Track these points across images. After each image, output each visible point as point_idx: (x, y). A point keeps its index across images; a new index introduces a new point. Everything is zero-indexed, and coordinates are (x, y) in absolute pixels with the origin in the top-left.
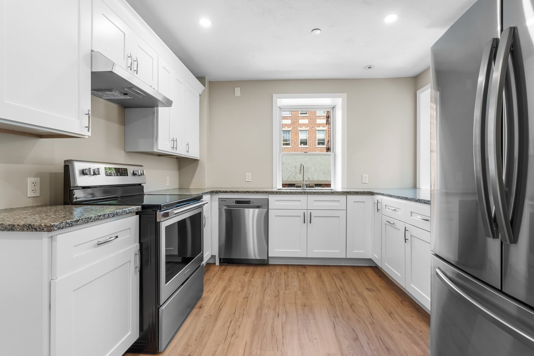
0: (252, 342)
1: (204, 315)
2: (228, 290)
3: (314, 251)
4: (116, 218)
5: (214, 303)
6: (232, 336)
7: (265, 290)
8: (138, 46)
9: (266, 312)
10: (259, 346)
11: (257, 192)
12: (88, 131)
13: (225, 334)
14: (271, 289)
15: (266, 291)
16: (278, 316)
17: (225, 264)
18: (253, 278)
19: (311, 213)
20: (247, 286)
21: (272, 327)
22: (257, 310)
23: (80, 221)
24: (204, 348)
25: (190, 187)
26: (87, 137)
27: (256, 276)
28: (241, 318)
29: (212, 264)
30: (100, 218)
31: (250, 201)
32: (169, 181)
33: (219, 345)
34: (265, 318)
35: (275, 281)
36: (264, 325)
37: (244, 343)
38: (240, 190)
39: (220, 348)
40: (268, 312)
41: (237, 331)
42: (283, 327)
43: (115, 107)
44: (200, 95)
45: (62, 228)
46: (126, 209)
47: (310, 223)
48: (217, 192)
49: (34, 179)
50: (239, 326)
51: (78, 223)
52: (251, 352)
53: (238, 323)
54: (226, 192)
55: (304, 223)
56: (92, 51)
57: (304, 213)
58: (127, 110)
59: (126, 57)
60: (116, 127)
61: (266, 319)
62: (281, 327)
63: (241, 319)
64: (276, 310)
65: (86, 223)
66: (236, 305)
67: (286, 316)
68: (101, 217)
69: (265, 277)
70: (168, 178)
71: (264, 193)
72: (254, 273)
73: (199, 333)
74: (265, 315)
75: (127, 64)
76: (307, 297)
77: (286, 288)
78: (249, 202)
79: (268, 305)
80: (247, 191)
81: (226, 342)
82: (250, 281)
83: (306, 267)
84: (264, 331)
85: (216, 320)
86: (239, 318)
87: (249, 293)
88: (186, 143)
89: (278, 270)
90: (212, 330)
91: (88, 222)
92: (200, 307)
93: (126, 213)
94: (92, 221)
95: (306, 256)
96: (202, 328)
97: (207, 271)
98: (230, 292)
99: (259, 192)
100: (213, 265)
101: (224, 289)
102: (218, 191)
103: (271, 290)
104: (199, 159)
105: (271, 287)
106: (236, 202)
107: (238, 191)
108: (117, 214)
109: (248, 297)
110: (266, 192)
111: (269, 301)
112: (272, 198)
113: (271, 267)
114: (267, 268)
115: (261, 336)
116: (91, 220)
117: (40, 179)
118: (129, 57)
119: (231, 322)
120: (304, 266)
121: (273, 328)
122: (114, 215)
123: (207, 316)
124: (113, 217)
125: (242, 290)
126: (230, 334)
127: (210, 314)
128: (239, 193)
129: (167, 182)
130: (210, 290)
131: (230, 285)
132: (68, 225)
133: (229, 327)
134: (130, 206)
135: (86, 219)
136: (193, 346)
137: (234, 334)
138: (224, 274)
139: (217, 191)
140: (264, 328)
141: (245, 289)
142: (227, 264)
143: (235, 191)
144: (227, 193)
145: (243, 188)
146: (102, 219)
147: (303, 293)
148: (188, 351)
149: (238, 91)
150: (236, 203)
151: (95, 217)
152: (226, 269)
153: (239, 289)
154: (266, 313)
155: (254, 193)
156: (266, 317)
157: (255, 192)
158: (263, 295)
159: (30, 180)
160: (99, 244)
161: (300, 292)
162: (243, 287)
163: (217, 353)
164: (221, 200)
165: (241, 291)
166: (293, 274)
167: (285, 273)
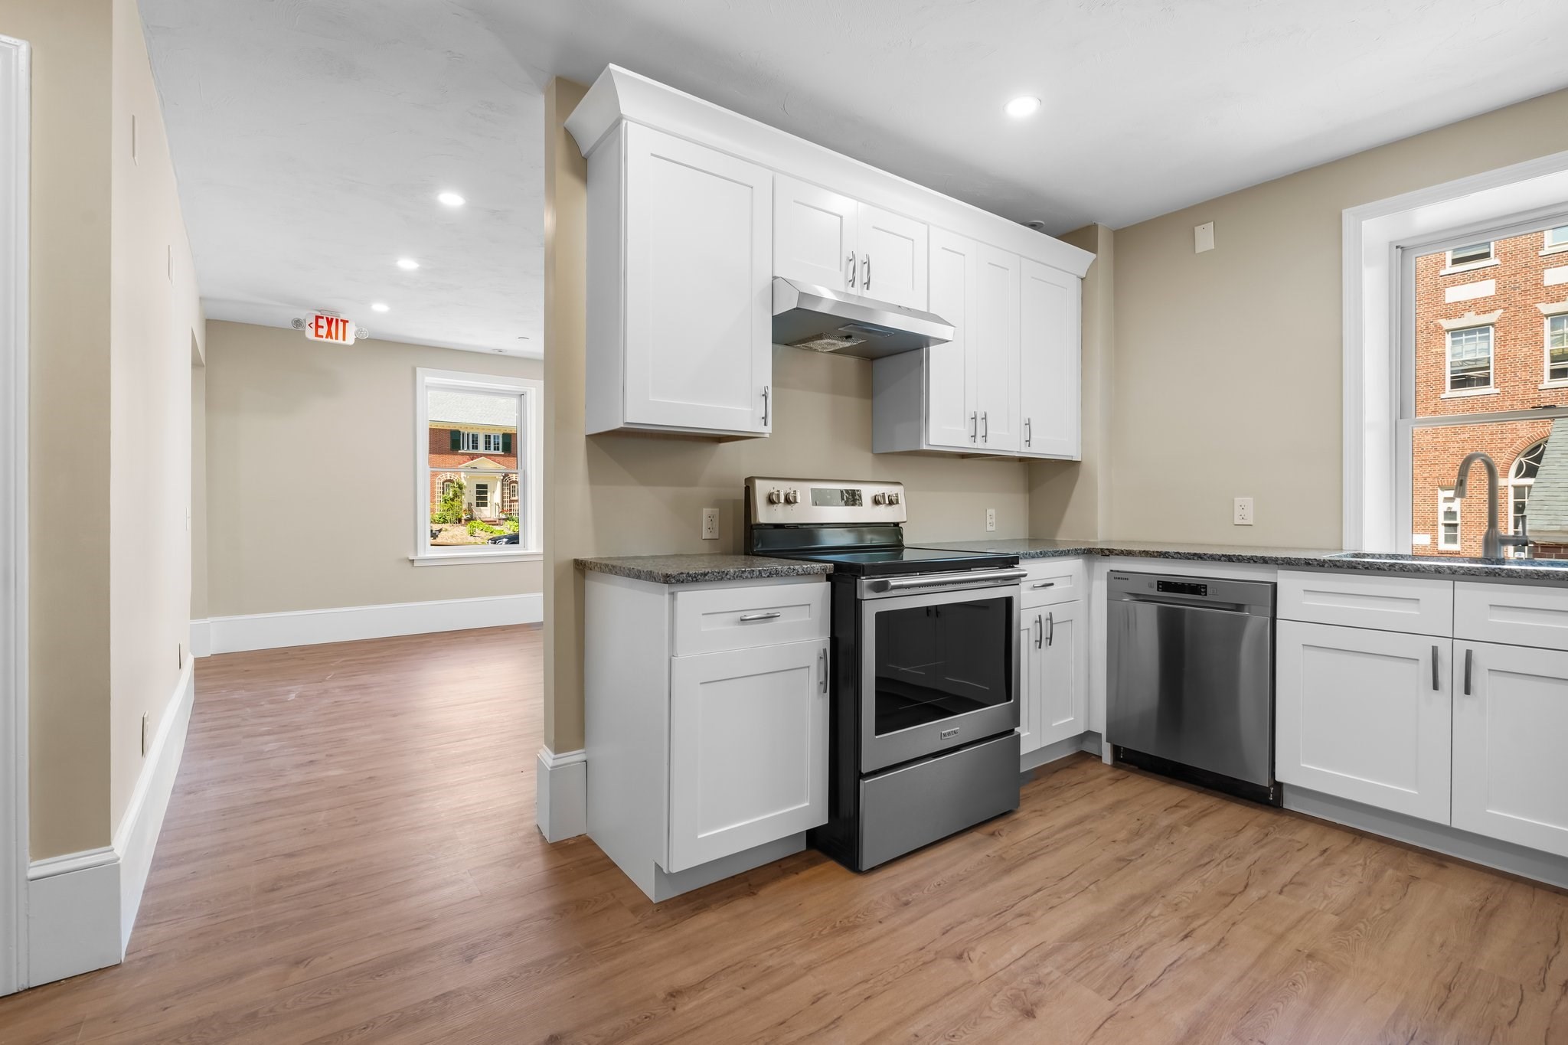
0: (1056, 950)
1: (987, 853)
2: (1088, 826)
3: (1488, 811)
4: (774, 580)
5: (1031, 839)
6: (1021, 915)
7: (1200, 866)
8: (874, 227)
9: (1156, 912)
10: (1070, 965)
11: (1230, 559)
12: (765, 425)
13: (1007, 905)
14: (1225, 869)
15: (1205, 869)
16: (1186, 937)
17: (1132, 766)
18: (1189, 825)
19: (1469, 654)
20: (1152, 836)
21: (1142, 949)
22: (1133, 898)
23: (709, 575)
24: (943, 905)
25: (1058, 539)
26: (767, 436)
27: (1208, 823)
28: (1070, 894)
29: (1093, 757)
30: (744, 575)
31: (1205, 587)
32: (994, 520)
33: (977, 916)
34: (1139, 925)
35: (1259, 858)
36: (1124, 935)
37: (1036, 941)
38: (1171, 550)
39: (976, 922)
40: (1160, 915)
41: (1039, 913)
42: (1175, 965)
43: (851, 361)
44: (1082, 279)
45: (682, 582)
46: (796, 567)
47: (1467, 691)
48: (1107, 553)
49: (710, 509)
50: (1053, 907)
51: (707, 577)
52: (1038, 965)
53: (1055, 901)
54: (1129, 553)
55: (1436, 687)
56: (775, 278)
57: (1435, 650)
58: (878, 363)
59: (844, 260)
60: (852, 404)
61: (1141, 926)
62: (1171, 962)
63: (1068, 896)
64: (1191, 923)
65: (719, 580)
66: (1083, 865)
67: (1212, 950)
68: (746, 574)
69: (1237, 836)
70: (991, 512)
71: (1255, 562)
72: (1205, 816)
73: (952, 877)
74: (1146, 919)
75: (846, 277)
76: (1348, 940)
77: (1285, 889)
78: (1203, 590)
79: (1175, 902)
80: (1195, 554)
81: (995, 919)
82: (1172, 829)
83: (1448, 864)
84: (1108, 947)
85: (1008, 871)
86: (1067, 891)
87: (1143, 855)
88: (1025, 421)
89: (1305, 834)
90: (984, 885)
91: (722, 579)
92: (993, 834)
93: (798, 575)
94: (730, 579)
95: (1444, 821)
96: (966, 871)
97: (1068, 767)
98: (1090, 832)
99: (1239, 559)
100: (1094, 760)
101: (1081, 821)
102: (1107, 549)
103: (1222, 872)
104: (1080, 460)
105: (1228, 866)
106: (1161, 586)
107: (1166, 553)
108: (777, 573)
109: (1131, 861)
110: (1265, 561)
111: (1188, 895)
112: (1289, 584)
113: (1286, 819)
114: (1265, 817)
115: (1092, 951)
116: (728, 576)
117: (720, 511)
118: (850, 260)
119: (1039, 890)
120: (1441, 861)
121: (1142, 952)
122: (770, 573)
123: (993, 855)
124: (768, 576)
125: (1128, 841)
126: (1017, 909)
127: (1004, 856)
128: (1170, 560)
129: (988, 523)
130: (1041, 811)
131: (1103, 817)
132: (690, 579)
133: (1026, 897)
134: (806, 562)
135: (719, 573)
136: (925, 891)
137: (1028, 914)
138: (1110, 788)
139: (1102, 549)
140: (1117, 941)
141: (1139, 843)
142: (1137, 768)
143: (1157, 552)
144: (1133, 555)
145: (1224, 545)
146: (747, 577)
147: (1343, 927)
148: (910, 895)
149: (1205, 238)
150: (1158, 588)
151: (735, 572)
152: (1123, 779)
153: (1122, 835)
154: (1152, 914)
155: (1219, 560)
156: (1144, 922)
157: (1223, 558)
158: (1183, 875)
159: (706, 512)
160: (742, 620)
161: (1331, 919)
162: (1138, 834)
163: (963, 926)
164: (1115, 576)
165: (1123, 841)
166: (1361, 865)
167: (1325, 851)
